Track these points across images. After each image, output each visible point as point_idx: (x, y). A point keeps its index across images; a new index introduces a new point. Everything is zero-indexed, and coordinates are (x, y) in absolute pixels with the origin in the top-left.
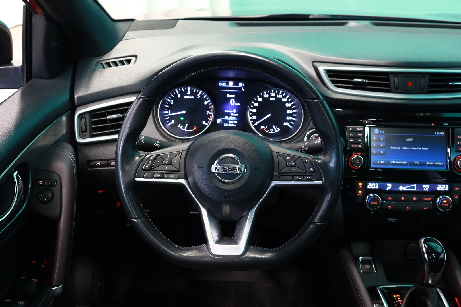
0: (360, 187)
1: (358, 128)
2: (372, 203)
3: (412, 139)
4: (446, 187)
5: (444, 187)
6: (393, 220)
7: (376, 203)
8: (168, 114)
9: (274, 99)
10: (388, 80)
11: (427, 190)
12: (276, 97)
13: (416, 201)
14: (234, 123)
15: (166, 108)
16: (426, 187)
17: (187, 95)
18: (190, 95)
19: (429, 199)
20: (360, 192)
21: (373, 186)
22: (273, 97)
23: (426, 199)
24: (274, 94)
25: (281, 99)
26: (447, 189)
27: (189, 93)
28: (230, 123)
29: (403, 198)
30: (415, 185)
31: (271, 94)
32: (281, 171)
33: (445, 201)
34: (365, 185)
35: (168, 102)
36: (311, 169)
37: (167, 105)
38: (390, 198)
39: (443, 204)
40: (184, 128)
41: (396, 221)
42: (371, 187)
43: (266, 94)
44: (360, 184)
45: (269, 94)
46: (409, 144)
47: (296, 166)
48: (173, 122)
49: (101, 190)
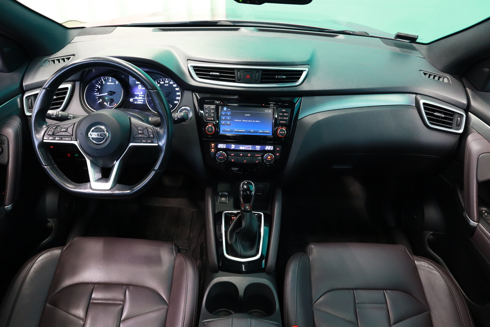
0: (213, 146)
1: (211, 106)
2: (220, 157)
3: (249, 115)
4: (271, 147)
5: (270, 148)
6: (236, 169)
7: (222, 157)
8: (97, 95)
9: (168, 85)
10: (234, 73)
11: (259, 149)
12: (169, 83)
13: (250, 156)
14: (141, 102)
15: (96, 91)
16: (258, 148)
17: (109, 82)
18: (111, 82)
19: (259, 155)
20: (213, 150)
21: (222, 146)
22: (166, 84)
23: (257, 155)
24: (167, 82)
25: (172, 85)
26: (272, 149)
27: (110, 81)
28: (139, 101)
29: (241, 155)
30: (251, 146)
31: (165, 81)
32: (135, 137)
33: (269, 157)
34: (216, 146)
35: (97, 87)
36: (152, 136)
37: (96, 89)
38: (232, 154)
39: (268, 159)
40: (107, 104)
41: (238, 169)
42: (221, 147)
43: (162, 81)
44: (213, 145)
45: (164, 82)
46: (247, 118)
47: (143, 134)
48: (101, 100)
49: (52, 146)
